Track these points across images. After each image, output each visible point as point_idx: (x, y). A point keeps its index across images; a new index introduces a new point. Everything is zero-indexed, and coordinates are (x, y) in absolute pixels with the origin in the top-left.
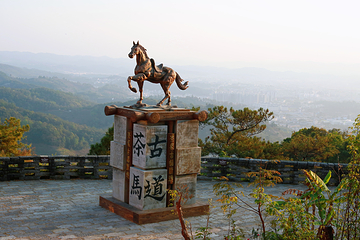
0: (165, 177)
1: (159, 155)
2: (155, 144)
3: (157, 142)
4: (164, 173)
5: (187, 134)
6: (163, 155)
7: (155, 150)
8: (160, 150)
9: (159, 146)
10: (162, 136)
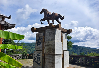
0: (41, 54)
1: (40, 45)
2: (39, 40)
3: (39, 39)
4: (41, 52)
5: (50, 35)
6: (41, 45)
7: (39, 42)
8: (40, 42)
9: (40, 41)
10: (41, 37)
